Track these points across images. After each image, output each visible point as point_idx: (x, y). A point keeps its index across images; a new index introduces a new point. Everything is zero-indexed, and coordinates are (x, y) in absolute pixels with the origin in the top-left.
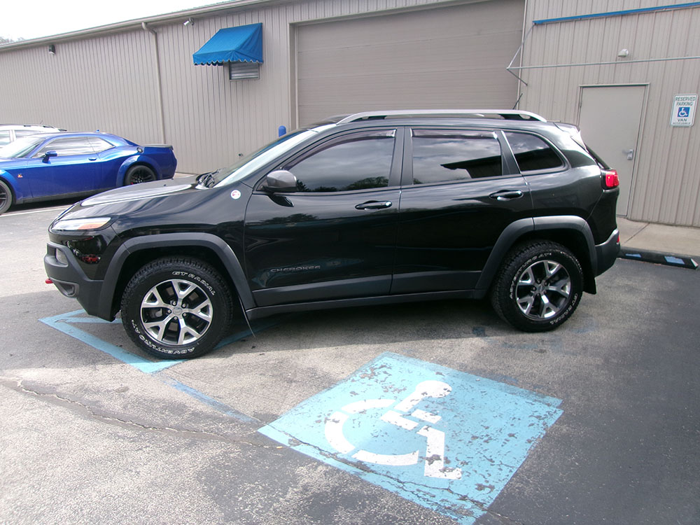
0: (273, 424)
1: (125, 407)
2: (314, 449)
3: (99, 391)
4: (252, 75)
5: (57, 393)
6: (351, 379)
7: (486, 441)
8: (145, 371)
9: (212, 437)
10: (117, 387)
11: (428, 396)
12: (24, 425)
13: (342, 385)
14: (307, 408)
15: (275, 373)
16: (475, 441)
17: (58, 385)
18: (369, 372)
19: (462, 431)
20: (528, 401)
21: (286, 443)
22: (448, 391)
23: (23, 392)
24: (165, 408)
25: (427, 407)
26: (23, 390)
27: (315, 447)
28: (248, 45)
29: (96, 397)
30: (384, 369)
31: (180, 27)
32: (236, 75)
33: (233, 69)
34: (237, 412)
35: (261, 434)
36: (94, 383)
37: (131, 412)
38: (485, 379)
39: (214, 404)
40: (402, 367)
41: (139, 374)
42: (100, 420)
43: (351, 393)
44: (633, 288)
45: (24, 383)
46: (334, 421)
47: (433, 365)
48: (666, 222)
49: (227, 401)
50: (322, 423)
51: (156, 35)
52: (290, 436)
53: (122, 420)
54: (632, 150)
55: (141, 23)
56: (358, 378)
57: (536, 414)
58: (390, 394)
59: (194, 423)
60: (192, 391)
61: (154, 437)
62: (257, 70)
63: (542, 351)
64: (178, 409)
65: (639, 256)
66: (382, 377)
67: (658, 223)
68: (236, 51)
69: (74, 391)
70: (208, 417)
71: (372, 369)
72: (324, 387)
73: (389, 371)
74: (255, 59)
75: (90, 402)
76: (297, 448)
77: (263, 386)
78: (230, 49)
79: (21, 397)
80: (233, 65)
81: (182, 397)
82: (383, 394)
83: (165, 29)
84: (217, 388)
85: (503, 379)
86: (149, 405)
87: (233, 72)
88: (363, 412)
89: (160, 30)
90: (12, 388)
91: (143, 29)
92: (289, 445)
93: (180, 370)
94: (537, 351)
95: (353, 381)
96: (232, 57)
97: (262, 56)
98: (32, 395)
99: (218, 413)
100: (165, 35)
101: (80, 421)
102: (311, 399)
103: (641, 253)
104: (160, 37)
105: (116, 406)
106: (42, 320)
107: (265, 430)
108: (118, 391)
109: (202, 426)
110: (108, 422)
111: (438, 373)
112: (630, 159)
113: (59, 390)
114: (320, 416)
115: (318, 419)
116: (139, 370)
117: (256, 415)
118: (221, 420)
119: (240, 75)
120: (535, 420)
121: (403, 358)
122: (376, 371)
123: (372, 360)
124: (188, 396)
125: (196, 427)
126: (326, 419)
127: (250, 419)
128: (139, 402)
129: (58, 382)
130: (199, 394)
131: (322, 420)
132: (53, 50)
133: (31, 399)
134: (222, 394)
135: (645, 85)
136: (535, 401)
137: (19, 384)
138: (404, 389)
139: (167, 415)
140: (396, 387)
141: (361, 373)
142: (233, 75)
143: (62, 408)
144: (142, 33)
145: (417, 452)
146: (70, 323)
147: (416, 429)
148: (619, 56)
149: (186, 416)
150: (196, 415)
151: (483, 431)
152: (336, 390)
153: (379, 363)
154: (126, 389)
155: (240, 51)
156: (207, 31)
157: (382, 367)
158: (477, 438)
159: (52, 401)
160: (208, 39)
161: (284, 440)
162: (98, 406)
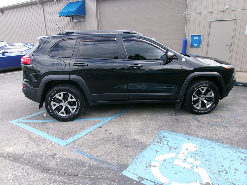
0: (128, 169)
1: (57, 164)
2: (151, 182)
3: (43, 156)
4: (82, 20)
5: (24, 159)
6: (153, 144)
7: (226, 173)
8: (62, 145)
9: (102, 179)
10: (51, 154)
11: (189, 150)
12: (11, 178)
13: (150, 147)
14: (139, 160)
15: (119, 142)
16: (221, 174)
17: (23, 154)
18: (159, 140)
19: (213, 169)
20: (233, 151)
21: (137, 179)
22: (197, 148)
23: (8, 159)
24: (75, 164)
25: (191, 156)
26: (8, 157)
27: (151, 181)
28: (80, 9)
29: (43, 160)
30: (165, 138)
31: (52, 3)
32: (75, 20)
33: (74, 18)
34: (109, 164)
35: (124, 175)
36: (40, 152)
37: (61, 167)
38: (209, 141)
39: (97, 160)
40: (172, 137)
41: (59, 146)
42: (47, 172)
43: (156, 151)
44: (246, 98)
45: (7, 154)
46: (154, 166)
47: (185, 135)
48: (243, 71)
49: (103, 158)
50: (149, 167)
51: (43, 5)
52: (137, 175)
53: (58, 172)
54: (230, 45)
55: (37, 1)
56: (155, 143)
57: (240, 158)
58: (172, 150)
59: (91, 171)
60: (86, 154)
61: (75, 181)
62: (84, 18)
63: (226, 127)
64: (82, 164)
65: (241, 84)
66: (165, 142)
67: (240, 71)
68: (76, 11)
69: (31, 157)
70: (97, 167)
71: (160, 139)
72: (143, 149)
73: (167, 139)
74: (83, 14)
75: (40, 162)
76: (143, 182)
77: (116, 149)
78: (73, 10)
79: (7, 162)
80: (74, 17)
81: (82, 157)
82: (170, 150)
83: (46, 3)
84: (96, 152)
85: (216, 140)
86: (68, 162)
87: (74, 19)
88: (165, 160)
89: (45, 4)
90: (2, 157)
91: (38, 4)
92: (139, 181)
93: (77, 143)
94: (223, 127)
95: (154, 145)
96: (74, 13)
97: (85, 13)
98: (12, 160)
99: (101, 165)
100: (47, 6)
101: (37, 174)
102: (139, 155)
103: (241, 83)
104: (45, 6)
105: (52, 164)
106: (10, 122)
107: (125, 173)
108: (52, 156)
109: (95, 173)
110: (51, 173)
111: (188, 139)
112: (229, 48)
113: (24, 157)
114: (147, 164)
115: (146, 165)
116: (59, 144)
117: (118, 165)
118: (103, 169)
119: (77, 20)
120: (242, 161)
121: (170, 132)
122: (162, 139)
123: (158, 134)
124: (84, 156)
125: (93, 173)
126: (150, 165)
127: (116, 167)
128: (63, 161)
129: (23, 152)
130: (89, 155)
131: (149, 166)
132: (2, 12)
133: (12, 162)
134: (99, 155)
135: (235, 20)
136: (236, 151)
137: (5, 154)
138: (178, 148)
139: (78, 168)
140: (174, 147)
141: (156, 141)
142: (74, 20)
143: (28, 167)
144: (37, 5)
145: (198, 181)
146: (23, 123)
147: (192, 168)
148: (225, 9)
149: (86, 168)
150: (91, 166)
151: (222, 168)
152: (149, 150)
153: (161, 136)
154: (55, 155)
155: (77, 11)
156: (63, 4)
157: (163, 137)
158: (221, 172)
159: (22, 163)
160: (64, 7)
161: (135, 178)
162: (44, 164)
